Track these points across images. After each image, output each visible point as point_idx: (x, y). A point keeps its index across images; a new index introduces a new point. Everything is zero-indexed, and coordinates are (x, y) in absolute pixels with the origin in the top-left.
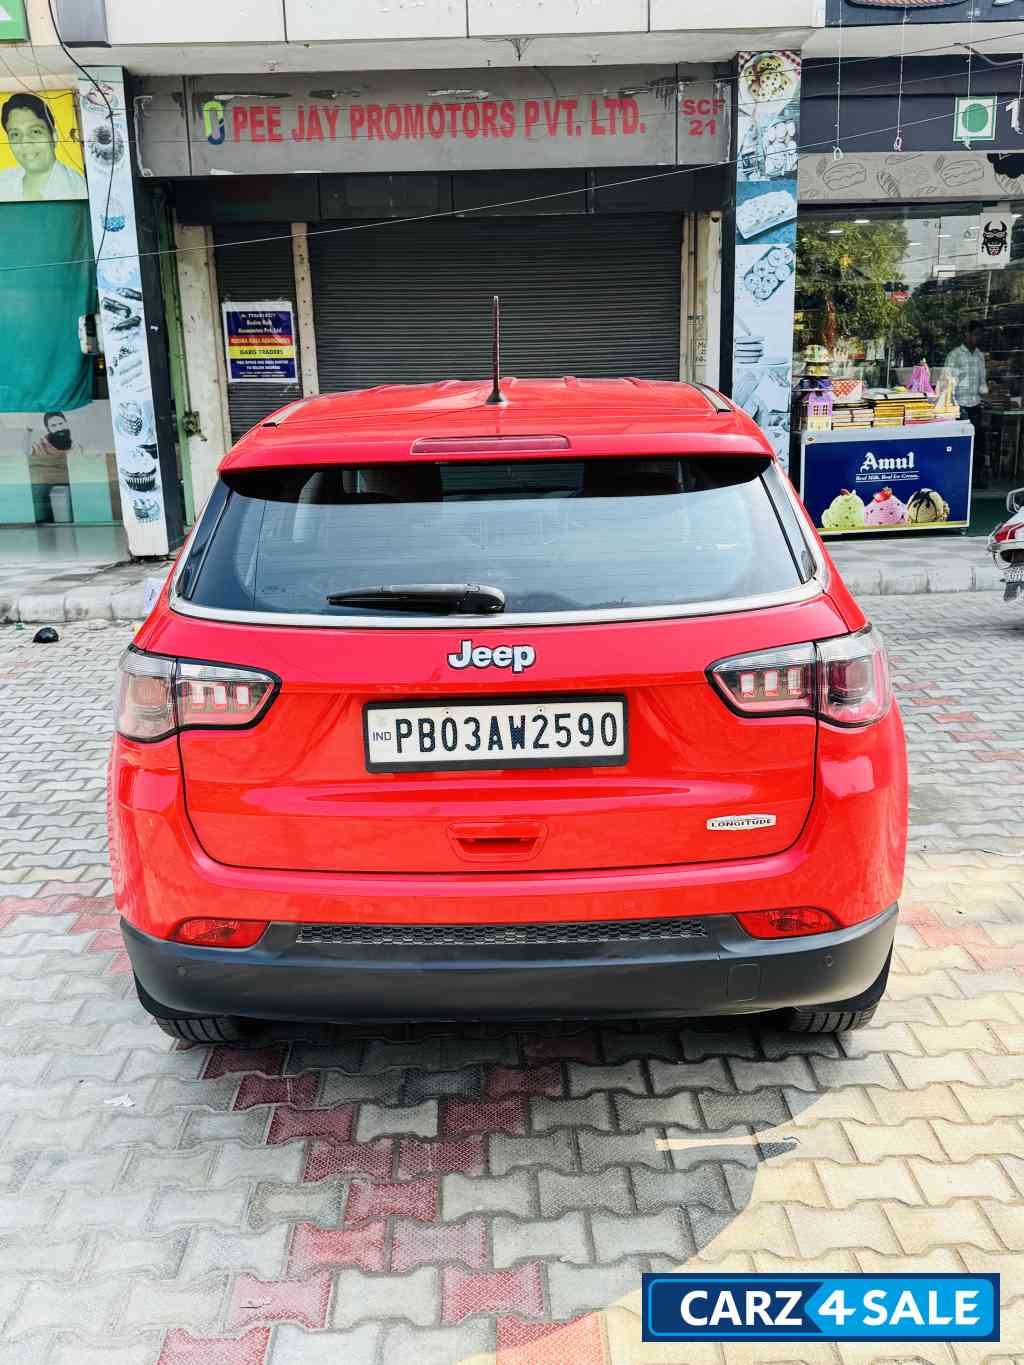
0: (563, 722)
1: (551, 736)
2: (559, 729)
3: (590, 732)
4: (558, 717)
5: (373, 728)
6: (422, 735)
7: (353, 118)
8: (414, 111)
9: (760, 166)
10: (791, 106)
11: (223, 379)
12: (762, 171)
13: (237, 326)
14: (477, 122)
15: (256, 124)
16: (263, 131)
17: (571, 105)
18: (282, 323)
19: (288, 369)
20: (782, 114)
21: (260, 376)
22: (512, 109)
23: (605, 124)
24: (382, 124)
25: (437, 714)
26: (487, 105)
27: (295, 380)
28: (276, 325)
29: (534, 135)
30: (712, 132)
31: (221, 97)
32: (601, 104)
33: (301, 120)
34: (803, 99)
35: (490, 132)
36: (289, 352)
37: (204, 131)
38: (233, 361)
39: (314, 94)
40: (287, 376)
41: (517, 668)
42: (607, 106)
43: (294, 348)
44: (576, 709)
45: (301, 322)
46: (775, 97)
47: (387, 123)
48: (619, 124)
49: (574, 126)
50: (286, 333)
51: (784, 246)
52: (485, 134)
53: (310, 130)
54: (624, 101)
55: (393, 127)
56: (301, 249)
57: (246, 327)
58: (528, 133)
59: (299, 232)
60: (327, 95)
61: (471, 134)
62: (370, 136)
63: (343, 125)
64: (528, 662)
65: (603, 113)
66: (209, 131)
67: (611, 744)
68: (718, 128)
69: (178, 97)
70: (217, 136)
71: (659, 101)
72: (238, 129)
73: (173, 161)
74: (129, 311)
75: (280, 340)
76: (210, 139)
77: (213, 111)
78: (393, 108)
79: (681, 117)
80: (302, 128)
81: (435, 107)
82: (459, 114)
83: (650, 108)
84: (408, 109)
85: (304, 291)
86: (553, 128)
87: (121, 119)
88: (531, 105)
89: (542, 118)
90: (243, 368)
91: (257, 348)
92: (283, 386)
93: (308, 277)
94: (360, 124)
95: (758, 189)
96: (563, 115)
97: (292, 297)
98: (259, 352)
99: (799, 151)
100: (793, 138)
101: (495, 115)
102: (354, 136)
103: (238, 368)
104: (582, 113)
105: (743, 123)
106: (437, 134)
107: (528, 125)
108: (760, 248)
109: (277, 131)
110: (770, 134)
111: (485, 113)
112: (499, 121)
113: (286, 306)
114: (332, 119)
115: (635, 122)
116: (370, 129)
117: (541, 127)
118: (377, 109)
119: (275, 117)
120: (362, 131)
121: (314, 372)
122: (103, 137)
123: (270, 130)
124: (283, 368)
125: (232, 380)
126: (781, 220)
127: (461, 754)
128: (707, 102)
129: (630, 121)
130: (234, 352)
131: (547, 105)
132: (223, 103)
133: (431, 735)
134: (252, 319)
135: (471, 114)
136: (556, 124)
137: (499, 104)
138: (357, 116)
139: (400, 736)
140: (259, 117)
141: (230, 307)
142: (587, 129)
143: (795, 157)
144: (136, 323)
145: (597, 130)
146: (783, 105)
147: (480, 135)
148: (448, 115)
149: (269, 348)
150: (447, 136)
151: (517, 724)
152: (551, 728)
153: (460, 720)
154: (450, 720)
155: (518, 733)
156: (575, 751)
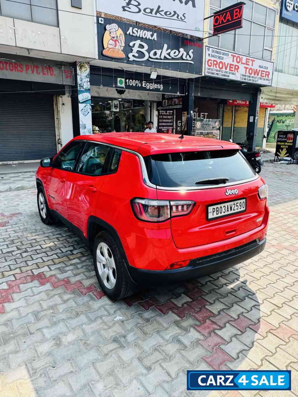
0: (238, 204)
4: (236, 203)
5: (209, 211)
6: (217, 211)
9: (83, 87)
10: (88, 75)
12: (83, 88)
14: (13, 68)
17: (37, 67)
20: (86, 76)
23: (46, 72)
25: (219, 206)
26: (15, 64)
29: (28, 73)
30: (71, 78)
32: (44, 67)
34: (90, 74)
35: (16, 70)
41: (236, 194)
42: (46, 69)
44: (239, 201)
46: (85, 72)
48: (49, 73)
49: (38, 72)
51: (89, 105)
54: (49, 68)
61: (11, 70)
64: (237, 192)
65: (45, 70)
67: (244, 208)
68: (71, 77)
71: (58, 69)
79: (64, 73)
81: (2, 62)
82: (8, 65)
83: (56, 71)
86: (33, 72)
88: (27, 65)
89: (30, 69)
95: (82, 92)
96: (35, 70)
99: (90, 85)
100: (89, 82)
101: (17, 66)
104: (40, 70)
105: (78, 77)
106: (2, 69)
107: (26, 70)
108: (84, 105)
110: (84, 80)
111: (15, 66)
112: (19, 68)
115: (53, 73)
117: (30, 71)
126: (88, 99)
127: (222, 214)
128: (69, 71)
129: (52, 73)
131: (31, 66)
135: (11, 65)
137: (18, 64)
139: (213, 212)
142: (41, 74)
143: (90, 86)
145: (44, 74)
146: (86, 74)
147: (14, 71)
148: (5, 65)
150: (5, 70)
151: (231, 206)
152: (236, 206)
153: (222, 207)
154: (221, 207)
155: (231, 208)
156: (239, 210)
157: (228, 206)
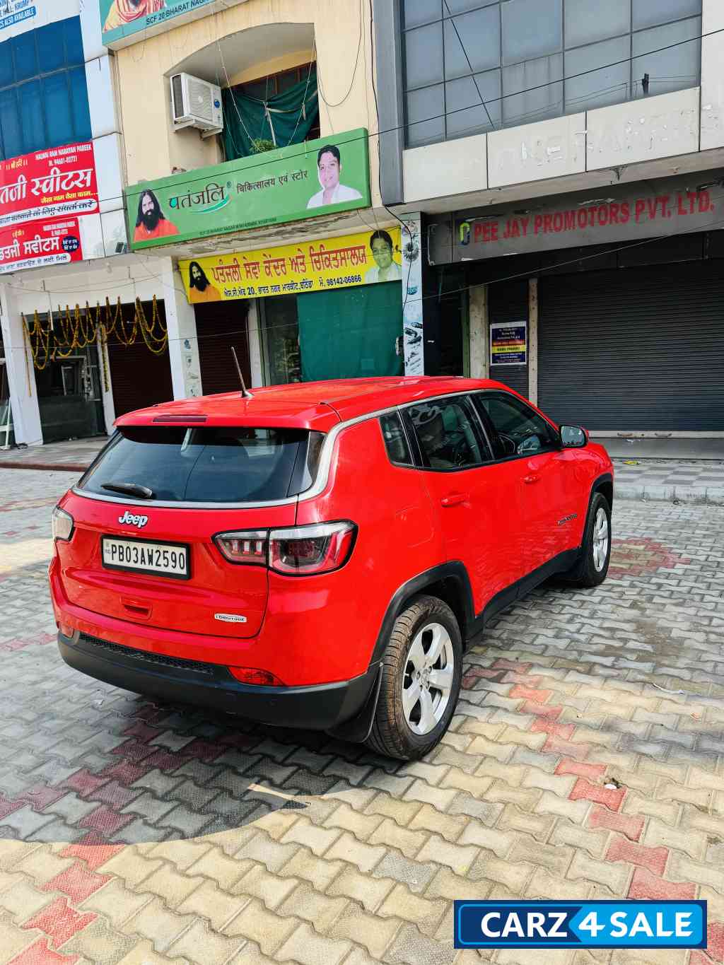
0: (166, 555)
1: (162, 561)
2: (165, 558)
3: (175, 561)
4: (164, 552)
5: (105, 548)
6: (120, 553)
7: (536, 223)
8: (570, 214)
11: (488, 363)
13: (497, 336)
14: (606, 215)
15: (486, 232)
16: (488, 235)
17: (665, 199)
18: (521, 333)
19: (522, 357)
21: (506, 362)
22: (627, 206)
23: (687, 208)
24: (552, 224)
25: (124, 544)
26: (612, 205)
27: (525, 363)
28: (516, 335)
29: (641, 220)
31: (470, 220)
32: (683, 196)
33: (508, 227)
35: (614, 222)
36: (523, 348)
37: (459, 239)
38: (493, 354)
39: (517, 212)
40: (521, 361)
41: (139, 526)
42: (687, 197)
43: (525, 346)
44: (171, 549)
45: (531, 331)
47: (555, 224)
49: (667, 211)
50: (522, 338)
52: (611, 223)
53: (513, 232)
54: (699, 193)
55: (558, 225)
56: (534, 293)
57: (501, 336)
58: (637, 218)
59: (533, 284)
60: (523, 212)
61: (602, 223)
62: (545, 231)
63: (530, 227)
64: (144, 523)
65: (685, 202)
66: (462, 239)
67: (182, 568)
69: (449, 224)
70: (466, 241)
72: (476, 234)
73: (446, 255)
74: (416, 334)
75: (518, 342)
76: (463, 242)
77: (465, 228)
78: (557, 215)
80: (509, 232)
81: (583, 211)
82: (596, 214)
83: (715, 196)
84: (567, 213)
85: (534, 315)
86: (652, 215)
87: (419, 238)
88: (638, 203)
89: (647, 208)
90: (498, 358)
91: (506, 347)
92: (518, 366)
93: (536, 307)
94: (540, 225)
96: (660, 206)
97: (527, 318)
98: (507, 349)
101: (617, 211)
102: (536, 232)
103: (496, 358)
104: (670, 204)
106: (582, 226)
107: (637, 214)
109: (496, 234)
111: (611, 211)
112: (620, 214)
113: (523, 324)
114: (525, 224)
115: (708, 204)
116: (545, 228)
117: (645, 215)
118: (550, 216)
119: (495, 227)
120: (541, 229)
121: (536, 359)
122: (410, 247)
123: (492, 235)
124: (519, 356)
125: (492, 364)
127: (132, 564)
129: (703, 204)
130: (494, 350)
131: (649, 201)
132: (470, 223)
133: (122, 553)
134: (504, 332)
135: (603, 212)
136: (655, 210)
137: (620, 204)
138: (538, 221)
139: (114, 552)
140: (487, 228)
141: (493, 326)
142: (675, 212)
144: (419, 340)
145: (682, 212)
147: (608, 223)
148: (589, 214)
149: (512, 347)
150: (588, 226)
151: (150, 553)
152: (162, 557)
153: (132, 548)
154: (128, 547)
155: (151, 558)
156: (170, 570)
157: (143, 549)
